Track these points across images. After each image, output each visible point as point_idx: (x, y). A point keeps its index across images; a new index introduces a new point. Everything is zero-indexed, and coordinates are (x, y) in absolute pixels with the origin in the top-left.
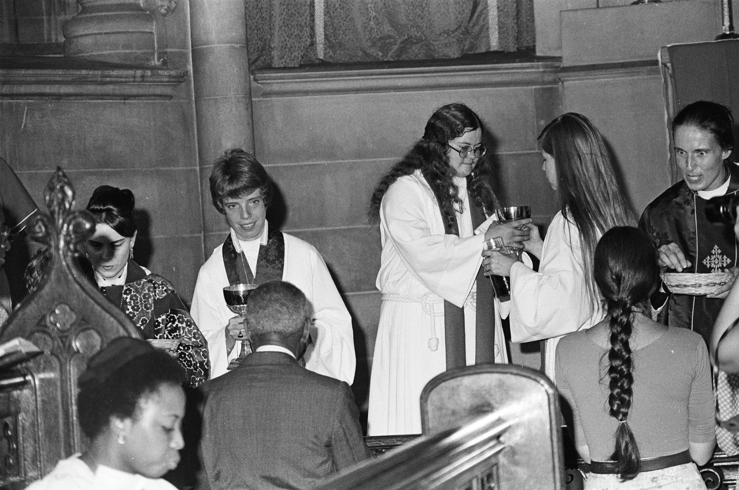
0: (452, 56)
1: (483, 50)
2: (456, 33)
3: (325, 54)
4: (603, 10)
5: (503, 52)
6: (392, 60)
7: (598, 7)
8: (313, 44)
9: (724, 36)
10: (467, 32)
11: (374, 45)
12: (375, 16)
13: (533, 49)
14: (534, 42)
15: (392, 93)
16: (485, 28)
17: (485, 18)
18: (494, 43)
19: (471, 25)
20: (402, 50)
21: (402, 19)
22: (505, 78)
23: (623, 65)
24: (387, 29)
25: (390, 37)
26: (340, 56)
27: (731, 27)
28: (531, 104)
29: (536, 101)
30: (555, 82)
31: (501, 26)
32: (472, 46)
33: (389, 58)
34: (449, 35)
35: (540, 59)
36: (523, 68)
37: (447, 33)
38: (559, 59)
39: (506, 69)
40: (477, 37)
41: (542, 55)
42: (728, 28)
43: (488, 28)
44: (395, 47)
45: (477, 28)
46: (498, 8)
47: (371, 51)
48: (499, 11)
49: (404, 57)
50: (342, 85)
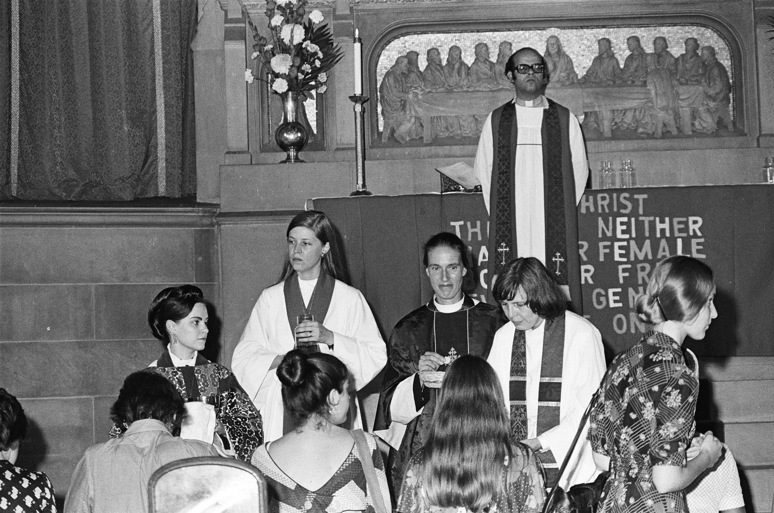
0: (126, 199)
1: (151, 195)
2: (130, 179)
3: (18, 192)
4: (257, 167)
5: (169, 197)
6: (74, 199)
7: (251, 163)
8: (8, 183)
9: (358, 193)
10: (138, 180)
11: (59, 186)
12: (61, 162)
13: (195, 197)
14: (195, 190)
15: (73, 228)
16: (155, 177)
17: (155, 168)
18: (162, 190)
19: (143, 173)
20: (84, 192)
21: (84, 165)
22: (170, 220)
23: (271, 213)
24: (71, 173)
25: (73, 180)
26: (31, 194)
27: (364, 185)
28: (191, 242)
29: (195, 241)
30: (212, 225)
31: (169, 176)
32: (143, 191)
33: (71, 198)
34: (123, 181)
35: (200, 205)
36: (185, 212)
37: (122, 179)
38: (217, 206)
39: (172, 212)
40: (147, 184)
41: (202, 202)
42: (361, 186)
43: (157, 177)
44: (78, 190)
45: (148, 176)
46: (166, 160)
47: (56, 191)
48: (166, 163)
49: (84, 197)
50: (30, 219)
